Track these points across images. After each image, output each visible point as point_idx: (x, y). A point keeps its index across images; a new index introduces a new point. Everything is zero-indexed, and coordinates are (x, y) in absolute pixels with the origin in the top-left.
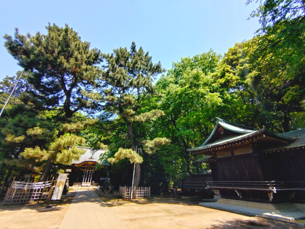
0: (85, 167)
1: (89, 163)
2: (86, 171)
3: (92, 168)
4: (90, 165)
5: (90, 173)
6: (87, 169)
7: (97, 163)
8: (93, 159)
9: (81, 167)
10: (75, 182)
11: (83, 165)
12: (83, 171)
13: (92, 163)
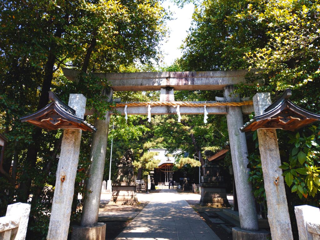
0: (165, 169)
1: (168, 165)
2: (167, 172)
3: (171, 169)
4: (169, 167)
5: (170, 173)
6: (167, 171)
7: (174, 164)
8: (170, 161)
9: (161, 169)
10: (159, 182)
11: (162, 167)
12: (164, 172)
13: (170, 165)
